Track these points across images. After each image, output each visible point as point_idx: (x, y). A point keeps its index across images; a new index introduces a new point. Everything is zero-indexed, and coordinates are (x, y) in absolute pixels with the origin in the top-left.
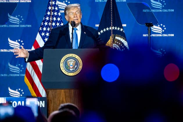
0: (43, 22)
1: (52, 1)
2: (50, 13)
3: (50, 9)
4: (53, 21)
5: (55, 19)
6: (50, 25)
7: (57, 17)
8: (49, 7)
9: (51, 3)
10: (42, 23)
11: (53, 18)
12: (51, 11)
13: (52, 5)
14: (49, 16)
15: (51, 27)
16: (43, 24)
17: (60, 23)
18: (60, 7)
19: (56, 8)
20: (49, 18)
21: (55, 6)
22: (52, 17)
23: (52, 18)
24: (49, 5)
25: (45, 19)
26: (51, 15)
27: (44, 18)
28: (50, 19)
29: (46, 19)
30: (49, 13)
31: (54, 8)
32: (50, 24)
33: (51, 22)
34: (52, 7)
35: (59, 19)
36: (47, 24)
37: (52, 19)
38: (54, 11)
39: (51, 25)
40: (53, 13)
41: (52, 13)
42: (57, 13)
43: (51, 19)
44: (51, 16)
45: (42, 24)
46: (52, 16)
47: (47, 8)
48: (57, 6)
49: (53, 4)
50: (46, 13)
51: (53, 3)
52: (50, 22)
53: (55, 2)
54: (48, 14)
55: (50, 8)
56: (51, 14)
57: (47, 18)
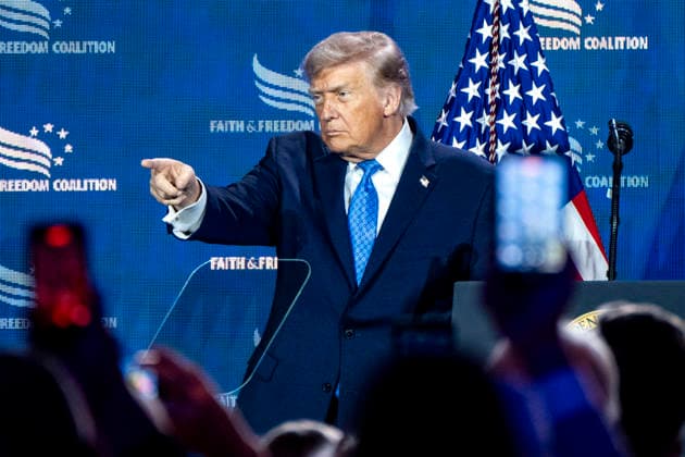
0: (447, 107)
2: (488, 60)
3: (490, 39)
4: (502, 104)
5: (513, 92)
6: (487, 128)
7: (525, 79)
8: (481, 26)
9: (492, 2)
10: (444, 115)
11: (504, 87)
12: (495, 49)
13: (500, 17)
14: (483, 77)
15: (492, 138)
16: (447, 119)
17: (545, 118)
18: (542, 17)
19: (523, 34)
20: (482, 90)
21: (515, 17)
22: (497, 81)
23: (497, 86)
24: (481, 13)
25: (457, 91)
26: (495, 69)
27: (454, 87)
28: (489, 91)
29: (466, 95)
30: (479, 61)
31: (510, 31)
32: (485, 120)
33: (493, 109)
34: (497, 24)
35: (536, 93)
36: (470, 124)
37: (500, 91)
38: (510, 47)
39: (492, 128)
40: (505, 61)
41: (500, 57)
42: (527, 62)
43: (493, 93)
44: (490, 75)
45: (443, 121)
46: (498, 74)
47: (472, 31)
48: (528, 19)
49: (504, 10)
50: (465, 61)
52: (487, 107)
54: (474, 65)
55: (486, 31)
56: (491, 66)
57: (472, 90)
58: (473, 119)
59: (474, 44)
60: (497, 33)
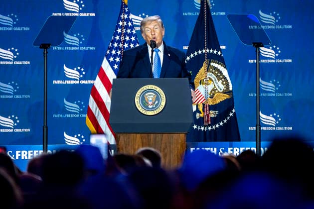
0: (111, 42)
1: (124, 14)
2: (121, 30)
3: (122, 25)
4: (125, 41)
5: (127, 38)
7: (130, 35)
8: (119, 22)
9: (122, 16)
11: (125, 37)
12: (123, 28)
13: (124, 20)
14: (120, 35)
16: (112, 45)
17: (135, 45)
18: (135, 22)
19: (130, 24)
20: (120, 38)
21: (128, 20)
24: (120, 19)
27: (113, 37)
28: (122, 38)
30: (119, 31)
31: (127, 23)
32: (121, 45)
34: (123, 22)
35: (133, 39)
38: (127, 27)
39: (122, 47)
41: (124, 30)
42: (131, 31)
44: (122, 34)
45: (110, 45)
46: (124, 34)
47: (117, 23)
48: (131, 21)
49: (125, 18)
50: (116, 31)
51: (126, 16)
52: (121, 42)
53: (128, 16)
55: (121, 23)
56: (122, 32)
57: (117, 38)
58: (118, 45)
59: (118, 26)
60: (124, 24)
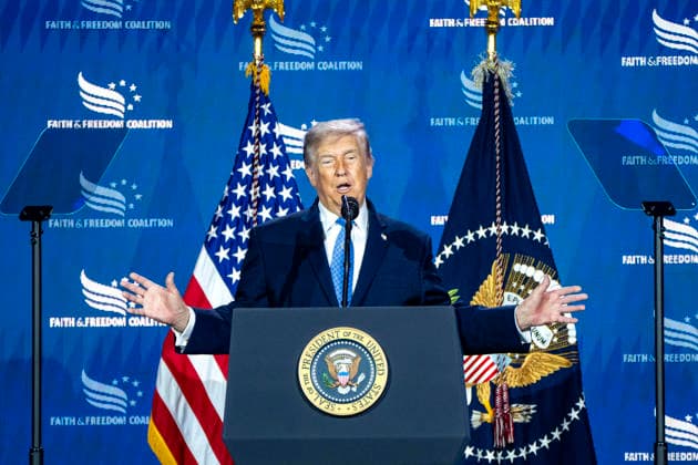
0: (222, 204)
1: (259, 123)
2: (252, 169)
3: (252, 155)
4: (261, 201)
5: (269, 192)
6: (251, 218)
7: (278, 183)
8: (246, 145)
9: (253, 128)
10: (220, 209)
11: (263, 189)
12: (256, 162)
13: (260, 139)
14: (248, 181)
16: (223, 212)
17: (292, 210)
18: (288, 146)
19: (276, 151)
20: (247, 191)
21: (270, 139)
22: (258, 185)
23: (258, 188)
24: (246, 136)
25: (229, 191)
26: (256, 177)
27: (227, 189)
28: (252, 192)
29: (236, 195)
30: (245, 170)
31: (267, 149)
32: (250, 213)
33: (255, 204)
34: (258, 144)
35: (286, 194)
36: (238, 215)
37: (260, 192)
38: (267, 160)
39: (255, 219)
40: (264, 170)
41: (260, 168)
42: (279, 171)
43: (255, 194)
44: (253, 181)
45: (219, 213)
46: (258, 179)
47: (240, 149)
48: (280, 142)
49: (263, 134)
50: (234, 170)
51: (264, 128)
52: (251, 203)
53: (272, 127)
54: (241, 173)
55: (250, 149)
56: (253, 174)
57: (240, 191)
58: (241, 212)
59: (241, 158)
60: (258, 151)
